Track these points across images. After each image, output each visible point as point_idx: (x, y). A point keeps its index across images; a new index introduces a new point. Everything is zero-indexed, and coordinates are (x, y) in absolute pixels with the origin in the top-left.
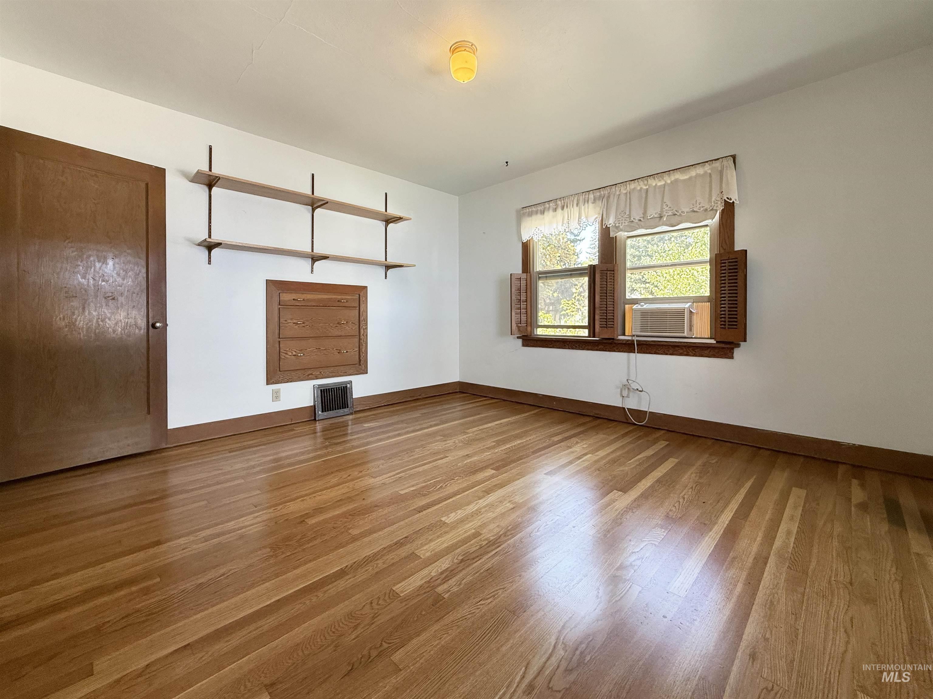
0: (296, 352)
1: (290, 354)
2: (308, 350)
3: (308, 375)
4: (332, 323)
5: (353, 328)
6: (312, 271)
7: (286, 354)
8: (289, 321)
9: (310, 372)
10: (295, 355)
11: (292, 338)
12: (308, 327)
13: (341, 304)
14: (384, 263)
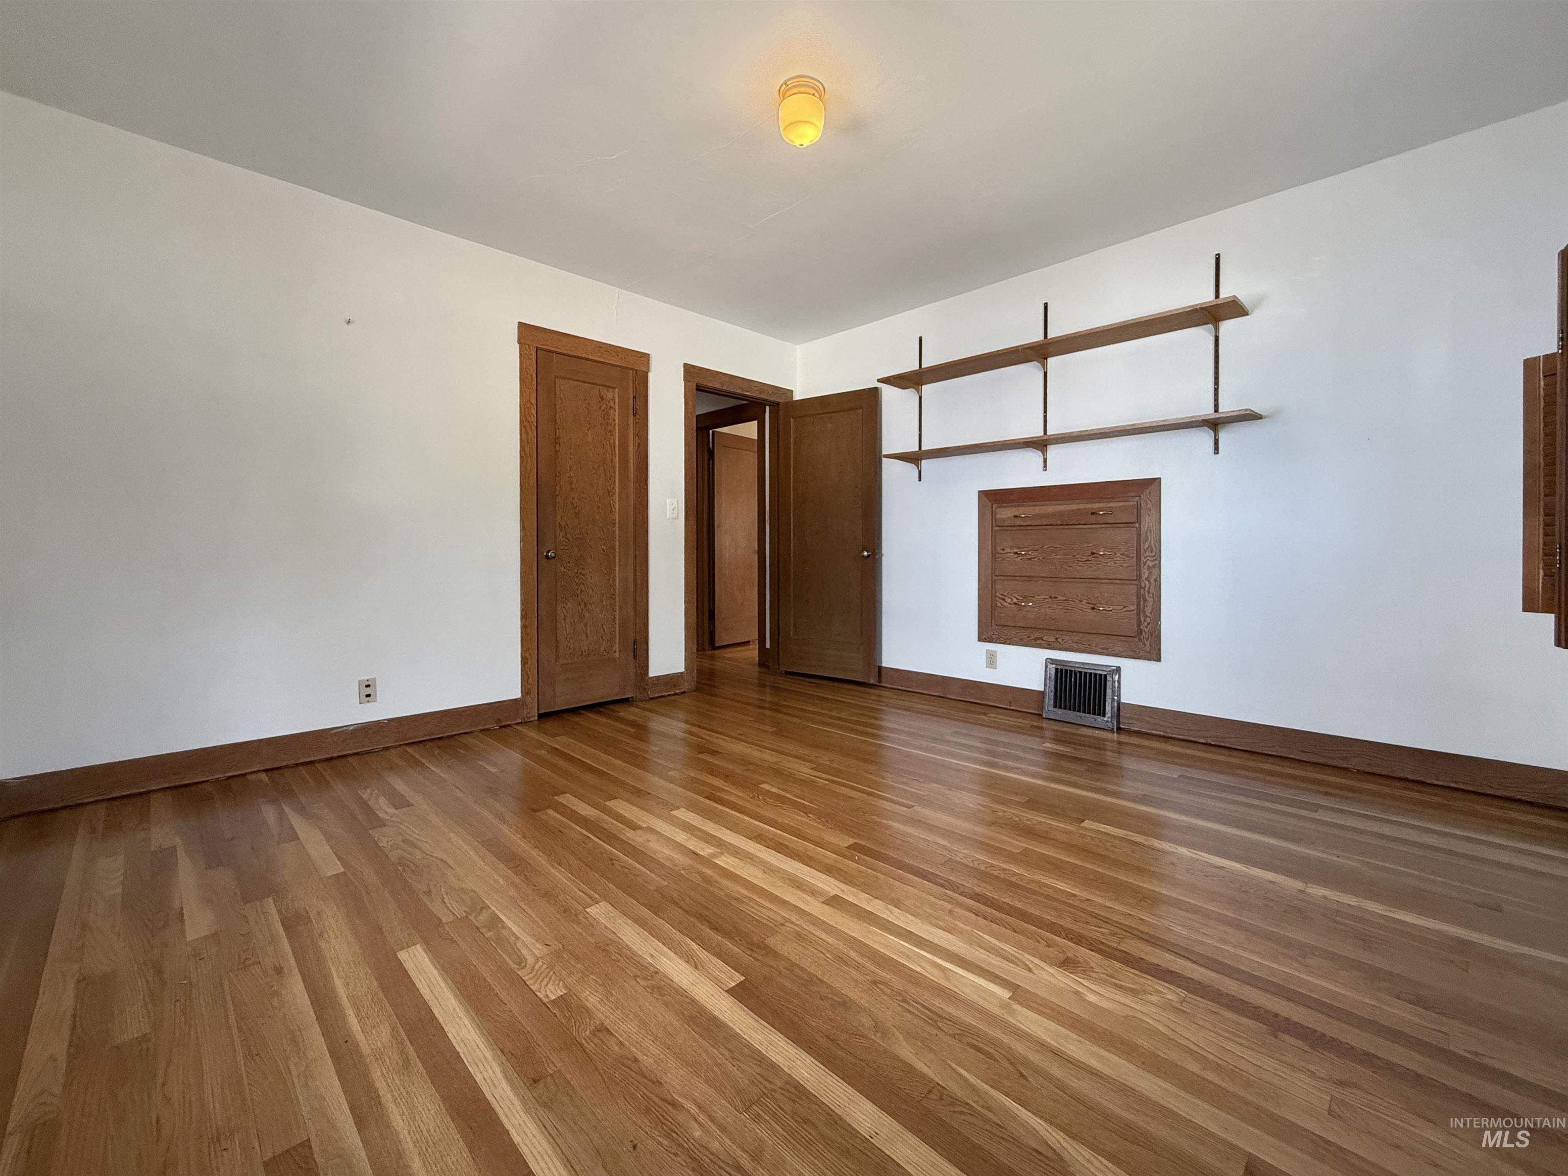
0: (1017, 599)
1: (1009, 601)
2: (1037, 597)
3: (1036, 639)
4: (1078, 554)
5: (1125, 565)
6: (1045, 466)
7: (1004, 600)
8: (1008, 550)
9: (1037, 635)
10: (1015, 604)
11: (1013, 577)
12: (1036, 559)
13: (1099, 519)
14: (1213, 417)
